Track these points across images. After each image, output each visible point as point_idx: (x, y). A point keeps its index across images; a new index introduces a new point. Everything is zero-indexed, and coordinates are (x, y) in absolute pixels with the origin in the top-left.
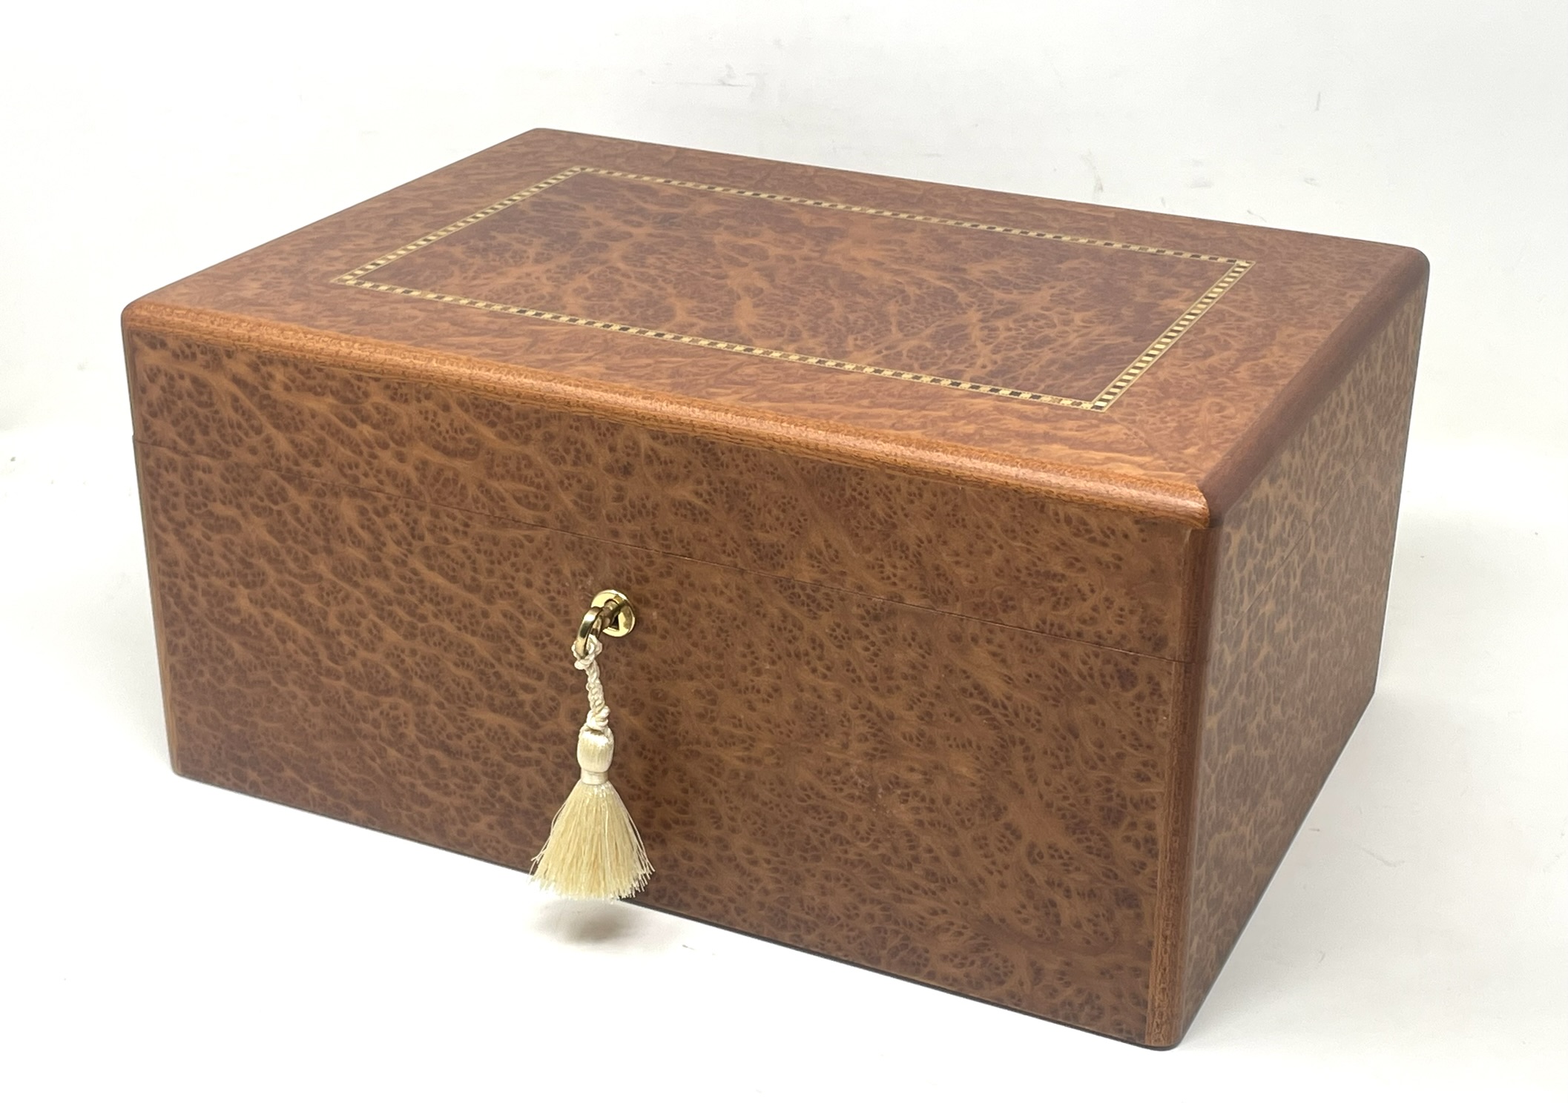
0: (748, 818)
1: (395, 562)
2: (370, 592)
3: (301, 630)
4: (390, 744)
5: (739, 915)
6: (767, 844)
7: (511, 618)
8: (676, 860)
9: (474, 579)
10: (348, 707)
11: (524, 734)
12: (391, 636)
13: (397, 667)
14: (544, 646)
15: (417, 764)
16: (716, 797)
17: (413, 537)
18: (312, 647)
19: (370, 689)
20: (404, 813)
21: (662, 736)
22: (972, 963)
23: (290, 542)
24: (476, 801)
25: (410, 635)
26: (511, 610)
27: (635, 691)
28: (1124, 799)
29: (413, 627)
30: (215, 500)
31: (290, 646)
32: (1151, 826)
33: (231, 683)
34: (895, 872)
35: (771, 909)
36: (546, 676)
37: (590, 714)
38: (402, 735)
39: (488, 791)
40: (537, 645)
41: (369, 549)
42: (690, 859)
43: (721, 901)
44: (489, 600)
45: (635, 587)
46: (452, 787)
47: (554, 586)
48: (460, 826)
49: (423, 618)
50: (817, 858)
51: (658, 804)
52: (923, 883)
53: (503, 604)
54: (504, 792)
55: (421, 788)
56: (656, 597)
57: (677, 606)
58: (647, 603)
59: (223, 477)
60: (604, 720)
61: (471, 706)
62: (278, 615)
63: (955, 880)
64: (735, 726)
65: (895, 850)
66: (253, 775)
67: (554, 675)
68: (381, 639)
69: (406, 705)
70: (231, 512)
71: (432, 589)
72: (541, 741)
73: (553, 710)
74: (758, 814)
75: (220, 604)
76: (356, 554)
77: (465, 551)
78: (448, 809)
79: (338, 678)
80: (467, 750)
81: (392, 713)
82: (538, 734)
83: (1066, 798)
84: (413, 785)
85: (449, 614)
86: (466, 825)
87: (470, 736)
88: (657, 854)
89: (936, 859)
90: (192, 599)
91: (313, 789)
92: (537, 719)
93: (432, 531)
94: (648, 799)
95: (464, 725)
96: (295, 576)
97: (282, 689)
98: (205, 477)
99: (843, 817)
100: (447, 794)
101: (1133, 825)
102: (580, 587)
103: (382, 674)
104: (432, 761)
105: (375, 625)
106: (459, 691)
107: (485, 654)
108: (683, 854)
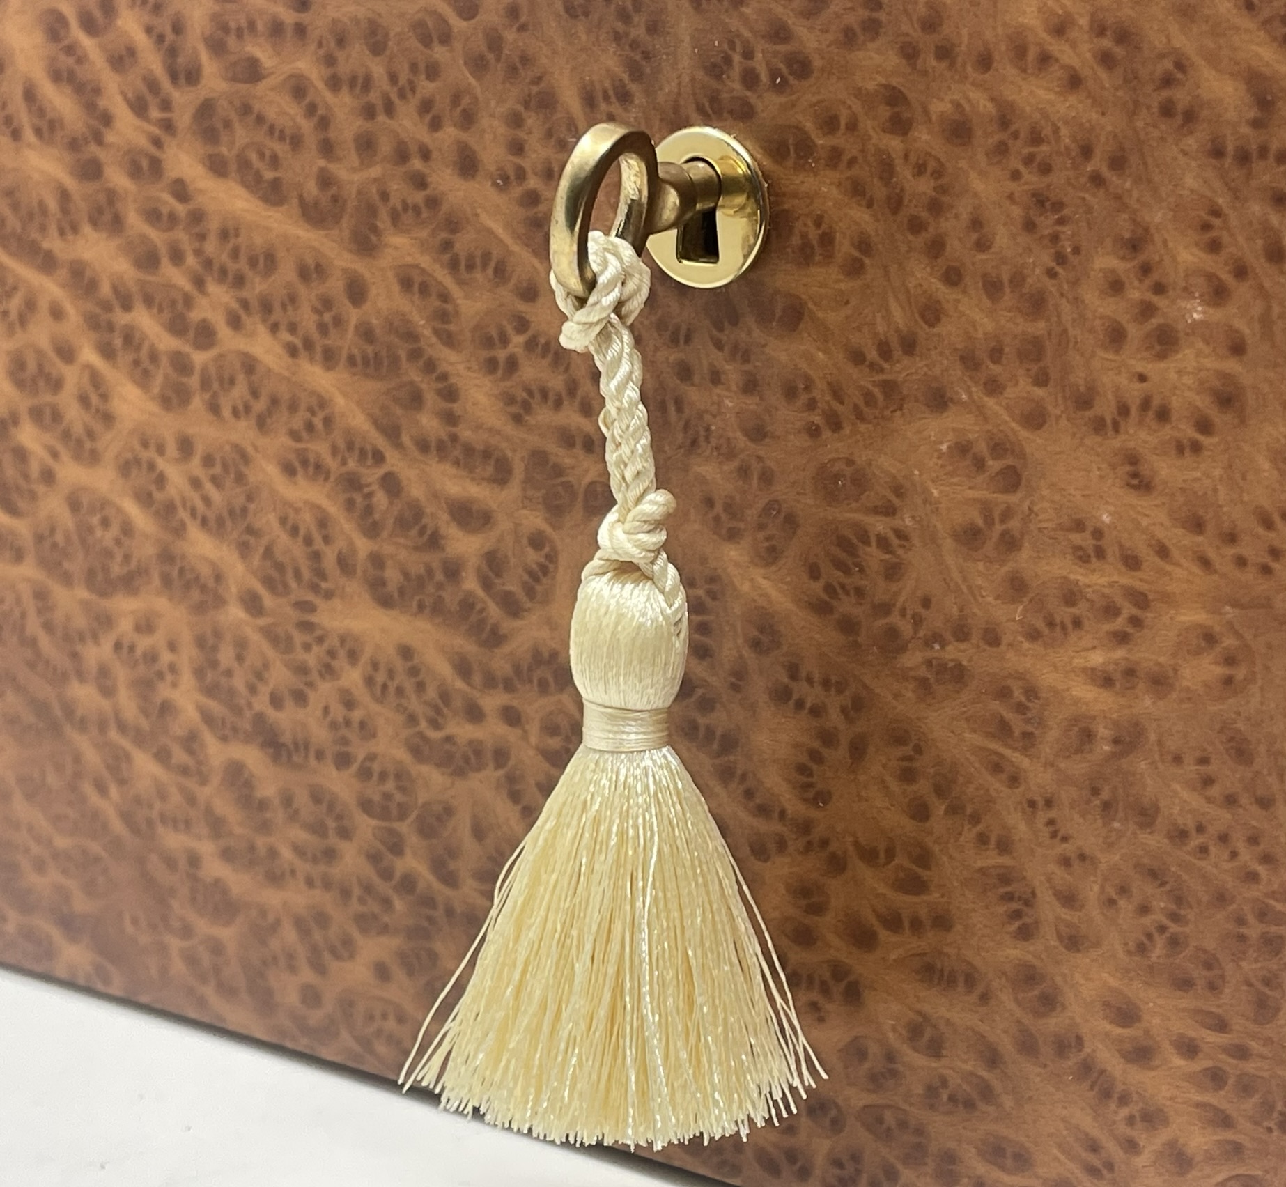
0: (1123, 890)
1: (135, 171)
2: (81, 278)
4: (140, 739)
7: (426, 288)
9: (325, 181)
11: (463, 668)
13: (145, 499)
14: (512, 365)
15: (201, 791)
17: (175, 77)
19: (90, 578)
20: (175, 944)
21: (848, 626)
24: (345, 894)
25: (174, 396)
26: (425, 261)
27: (767, 478)
29: (181, 364)
37: (609, 519)
38: (166, 709)
39: (374, 858)
40: (491, 365)
42: (935, 1049)
45: (768, 105)
46: (286, 853)
48: (307, 975)
49: (204, 334)
51: (837, 865)
55: (214, 868)
56: (830, 124)
57: (894, 144)
61: (329, 595)
64: (1082, 557)
67: (539, 458)
68: (108, 419)
71: (224, 235)
72: (509, 687)
78: (275, 927)
80: (320, 735)
81: (143, 643)
82: (500, 663)
84: (194, 860)
85: (266, 307)
86: (320, 969)
94: (809, 847)
95: (311, 659)
100: (275, 878)
103: (115, 528)
104: (236, 775)
105: (96, 381)
106: (298, 551)
107: (359, 421)
108: (914, 1032)
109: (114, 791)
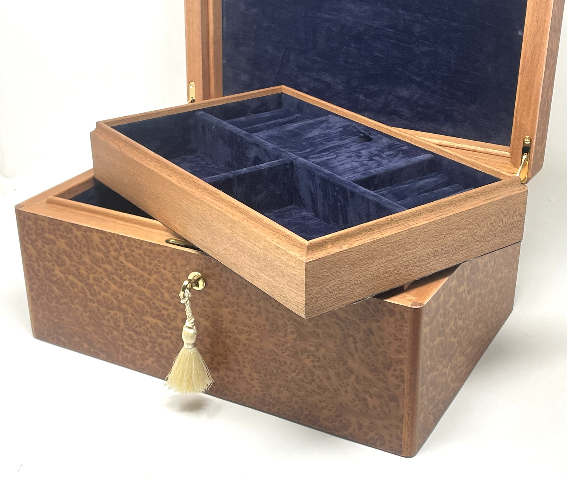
0: (250, 362)
1: (114, 258)
2: (105, 270)
3: (80, 284)
4: (114, 329)
5: (247, 400)
6: (257, 373)
7: (159, 281)
8: (223, 378)
9: (144, 266)
10: (98, 315)
11: (164, 327)
12: (113, 287)
13: (116, 299)
14: (171, 293)
15: (125, 337)
16: (237, 353)
17: (121, 249)
18: (84, 291)
19: (106, 307)
20: (120, 356)
21: (216, 329)
22: (336, 422)
23: (74, 250)
24: (147, 352)
25: (121, 287)
26: (158, 278)
27: (206, 311)
28: (392, 360)
29: (122, 284)
30: (46, 232)
31: (76, 290)
32: (402, 371)
33: (53, 304)
34: (306, 385)
35: (259, 398)
36: (172, 304)
37: (187, 321)
38: (119, 326)
39: (151, 348)
40: (168, 292)
41: (104, 253)
42: (228, 377)
43: (240, 394)
44: (150, 274)
45: (205, 271)
46: (138, 347)
47: (175, 270)
48: (141, 362)
49: (125, 281)
50: (276, 379)
51: (216, 356)
52: (317, 390)
53: (155, 276)
54: (157, 349)
55: (126, 347)
56: (213, 275)
57: (221, 279)
58: (210, 277)
59: (49, 223)
60: (193, 323)
61: (145, 315)
62: (71, 277)
63: (328, 389)
64: (244, 326)
65: (305, 376)
66: (63, 339)
67: (174, 304)
68: (110, 288)
69: (120, 314)
70: (52, 237)
71: (128, 269)
72: (171, 330)
73: (175, 318)
74: (253, 361)
75: (49, 273)
76: (100, 255)
77: (140, 255)
78: (136, 355)
79: (94, 303)
80: (143, 332)
81: (115, 317)
82: (170, 327)
83: (369, 359)
84: (123, 345)
85: (135, 279)
86: (143, 361)
87: (144, 327)
88: (216, 375)
89: (321, 381)
90: (39, 270)
91: (86, 346)
92: (169, 321)
93: (128, 247)
94: (212, 354)
95: (142, 323)
96: (77, 263)
97: (73, 307)
98: (42, 223)
99: (285, 363)
100: (136, 349)
101: (395, 370)
102: (184, 270)
103: (110, 302)
104: (130, 336)
105: (107, 283)
106: (140, 309)
107: (149, 295)
108: (226, 375)
109: (110, 335)
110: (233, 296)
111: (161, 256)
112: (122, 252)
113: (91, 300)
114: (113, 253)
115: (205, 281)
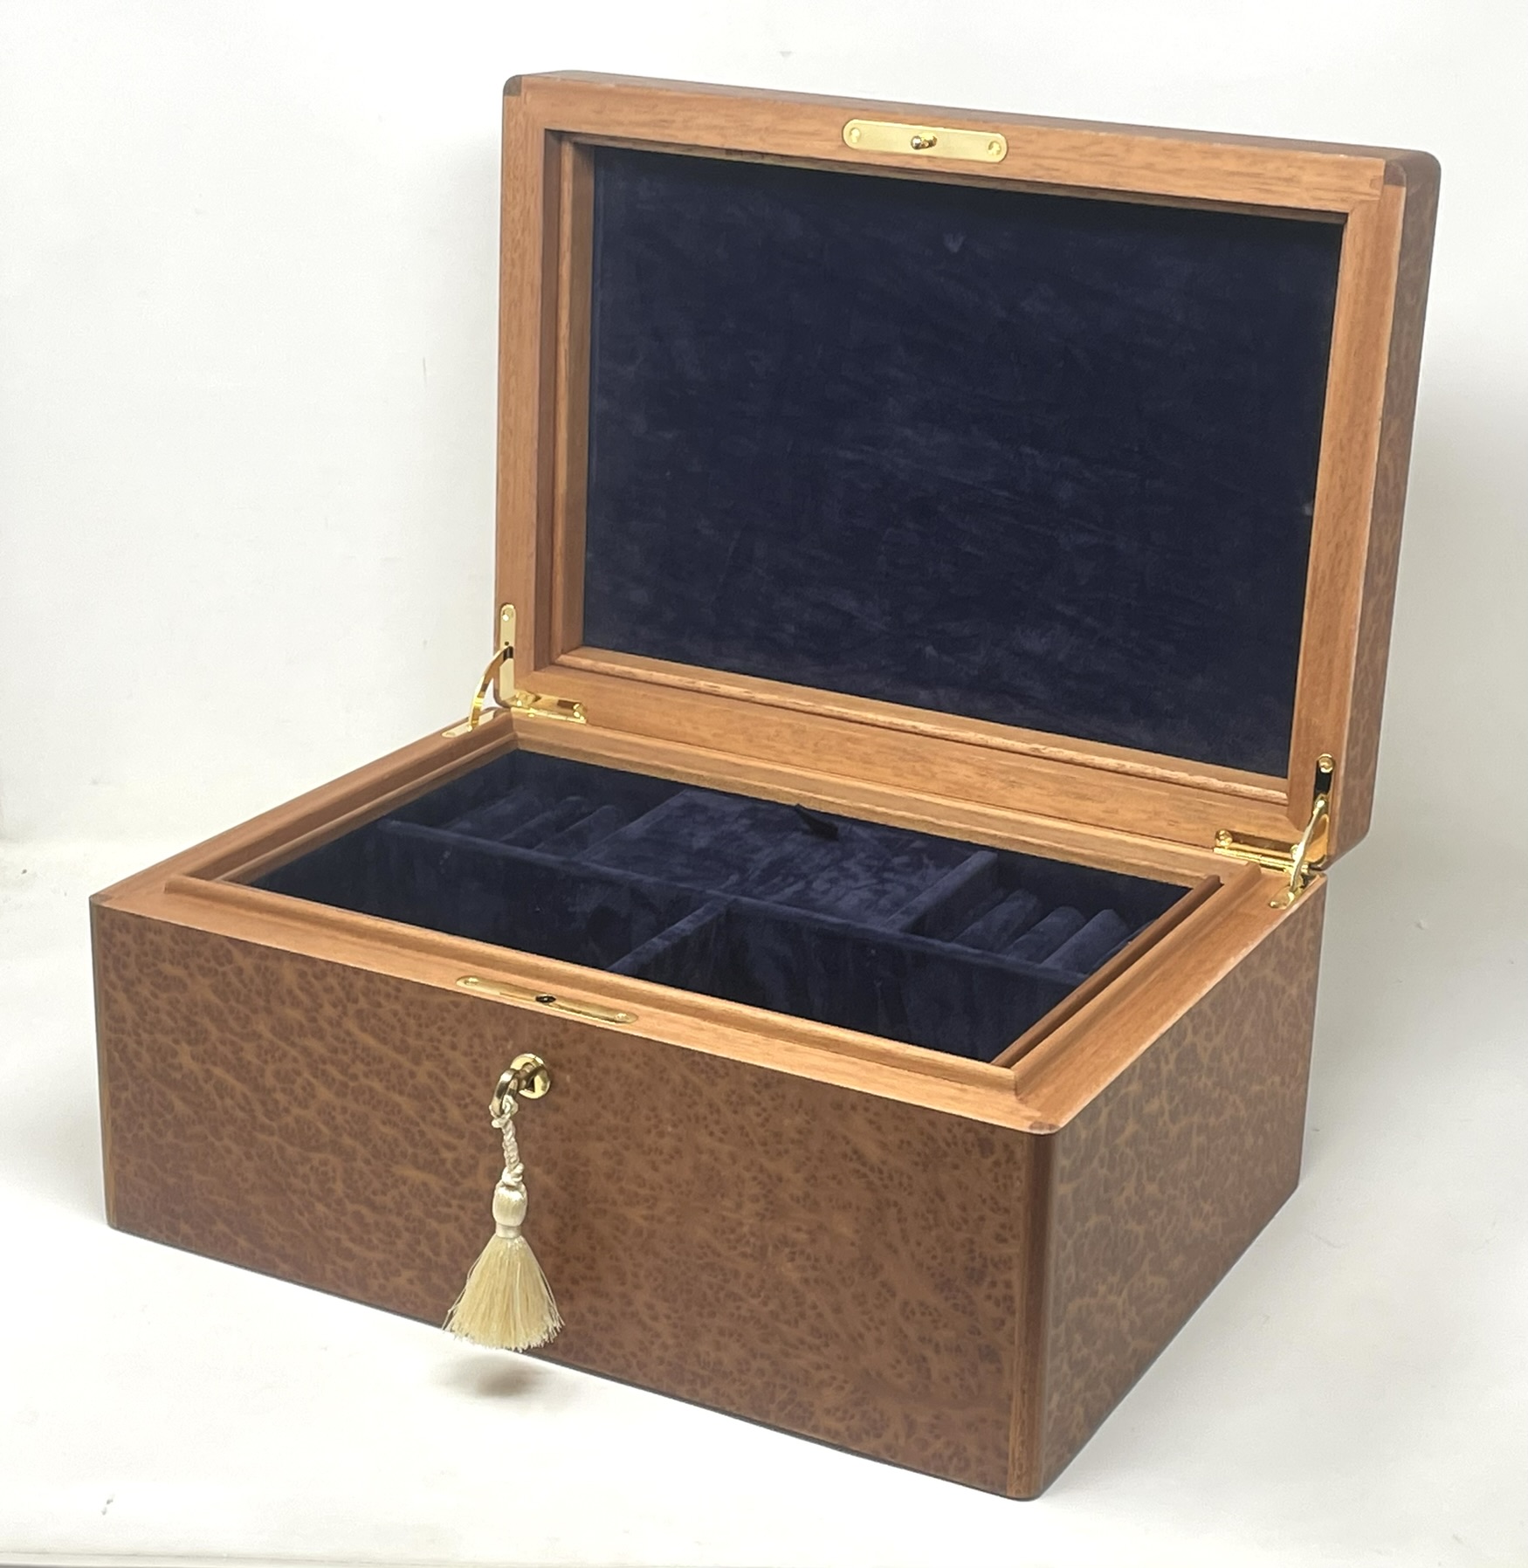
0: (650, 1274)
1: (330, 1023)
2: (306, 1051)
3: (240, 1087)
4: (319, 1199)
5: (640, 1369)
6: (666, 1300)
7: (437, 1079)
8: (583, 1316)
9: (403, 1041)
10: (280, 1162)
11: (445, 1191)
12: (324, 1094)
13: (326, 1123)
14: (466, 1106)
15: (343, 1219)
16: (621, 1254)
17: (349, 1000)
18: (249, 1103)
19: (302, 1145)
20: (329, 1267)
21: (573, 1195)
22: (852, 1417)
23: (233, 1003)
24: (398, 1256)
25: (341, 1094)
26: (437, 1071)
27: (548, 1151)
28: (985, 1259)
29: (345, 1085)
30: (164, 961)
31: (229, 1102)
32: (1008, 1285)
33: (170, 1137)
34: (784, 1328)
35: (670, 1364)
36: (467, 1135)
37: (506, 1170)
38: (330, 1191)
39: (410, 1245)
40: (459, 1105)
41: (307, 1011)
42: (597, 1314)
43: (624, 1356)
44: (417, 1062)
45: (551, 1052)
46: (375, 1241)
47: (477, 1049)
48: (382, 1281)
49: (354, 1077)
50: (713, 1314)
51: (568, 1261)
52: (809, 1339)
53: (428, 1065)
54: (424, 1248)
55: (347, 1244)
56: (570, 1061)
57: (588, 1070)
58: (561, 1067)
59: (173, 938)
60: (518, 1176)
61: (397, 1163)
62: (218, 1071)
63: (837, 1336)
64: (640, 1186)
65: (783, 1306)
66: (184, 1228)
67: (473, 1134)
68: (314, 1097)
69: (334, 1160)
70: (178, 972)
71: (364, 1049)
72: (461, 1198)
73: (473, 1168)
74: (659, 1271)
75: (164, 1060)
76: (295, 1015)
77: (395, 1014)
78: (370, 1264)
79: (272, 1134)
80: (391, 1205)
81: (322, 1169)
82: (458, 1190)
83: (934, 1257)
84: (338, 1240)
85: (378, 1073)
86: (387, 1279)
87: (394, 1192)
88: (567, 1308)
89: (820, 1315)
90: (137, 1055)
91: (242, 1242)
92: (457, 1176)
93: (366, 995)
94: (559, 1255)
95: (389, 1182)
96: (236, 1034)
97: (217, 1144)
98: (157, 939)
99: (736, 1274)
100: (371, 1249)
101: (993, 1284)
102: (501, 1050)
103: (313, 1130)
104: (358, 1217)
105: (310, 1084)
106: (386, 1147)
107: (412, 1113)
109: (306, 1214)
110: (615, 1113)
111: (445, 1015)
112: (351, 1008)
113: (263, 1128)
114: (329, 1011)
115: (551, 1078)
